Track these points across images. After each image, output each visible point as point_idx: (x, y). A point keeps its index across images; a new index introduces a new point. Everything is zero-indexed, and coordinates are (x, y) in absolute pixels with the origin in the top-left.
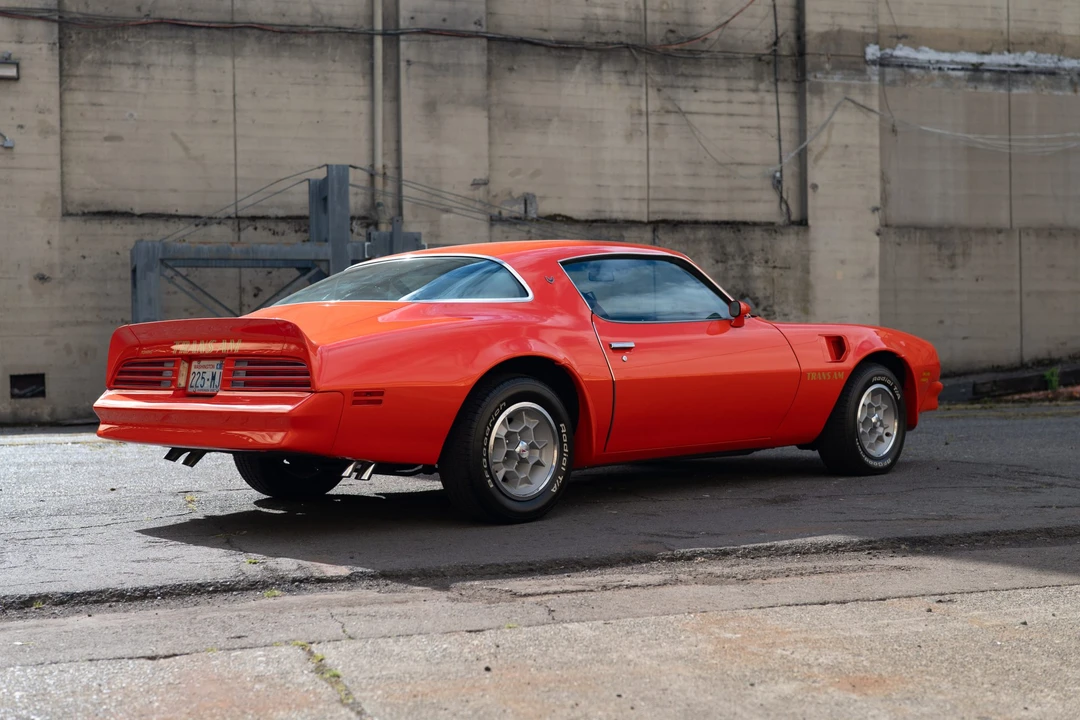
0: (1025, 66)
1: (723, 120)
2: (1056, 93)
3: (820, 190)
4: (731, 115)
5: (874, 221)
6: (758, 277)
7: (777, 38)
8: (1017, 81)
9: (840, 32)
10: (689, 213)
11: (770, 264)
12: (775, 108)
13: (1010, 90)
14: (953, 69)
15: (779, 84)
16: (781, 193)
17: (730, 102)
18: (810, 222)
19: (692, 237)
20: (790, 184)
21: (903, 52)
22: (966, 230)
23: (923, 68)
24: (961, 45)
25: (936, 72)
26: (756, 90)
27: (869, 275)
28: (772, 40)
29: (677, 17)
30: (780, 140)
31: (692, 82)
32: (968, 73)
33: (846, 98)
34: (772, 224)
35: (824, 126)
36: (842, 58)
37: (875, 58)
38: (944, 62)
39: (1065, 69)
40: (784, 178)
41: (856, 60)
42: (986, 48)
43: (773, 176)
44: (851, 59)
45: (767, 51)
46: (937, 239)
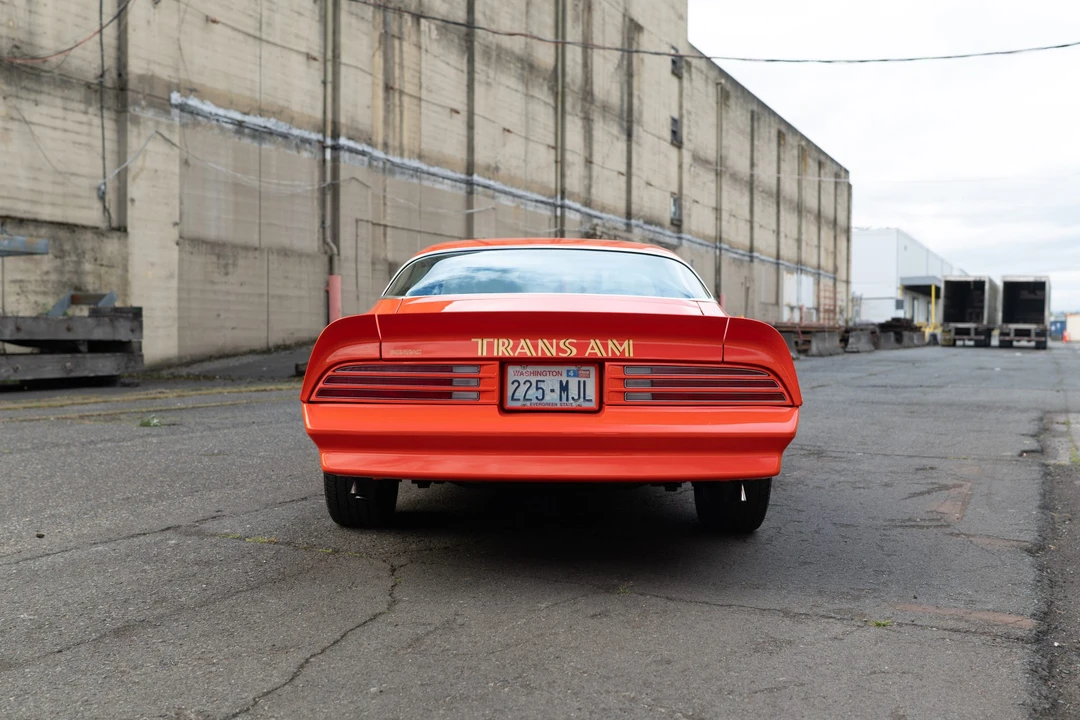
0: (270, 128)
1: (58, 134)
2: (288, 151)
3: (137, 203)
4: (65, 130)
5: (174, 233)
6: (89, 273)
7: (103, 71)
8: (265, 139)
9: (153, 77)
10: (29, 212)
11: (98, 262)
12: (100, 131)
13: (260, 145)
14: (226, 122)
15: (105, 111)
16: (104, 203)
17: (64, 119)
18: (129, 230)
19: (35, 233)
20: (111, 197)
21: (193, 102)
22: (235, 246)
23: (206, 117)
24: (230, 104)
25: (214, 122)
26: (86, 113)
27: (171, 276)
28: (99, 72)
29: (21, 35)
30: (104, 158)
31: (33, 96)
32: (235, 127)
33: (157, 132)
34: (97, 228)
35: (140, 152)
36: (155, 100)
37: (177, 103)
38: (220, 116)
39: (293, 135)
40: (107, 191)
41: (164, 102)
42: (246, 110)
43: (99, 189)
44: (160, 101)
45: (95, 81)
46: (217, 252)
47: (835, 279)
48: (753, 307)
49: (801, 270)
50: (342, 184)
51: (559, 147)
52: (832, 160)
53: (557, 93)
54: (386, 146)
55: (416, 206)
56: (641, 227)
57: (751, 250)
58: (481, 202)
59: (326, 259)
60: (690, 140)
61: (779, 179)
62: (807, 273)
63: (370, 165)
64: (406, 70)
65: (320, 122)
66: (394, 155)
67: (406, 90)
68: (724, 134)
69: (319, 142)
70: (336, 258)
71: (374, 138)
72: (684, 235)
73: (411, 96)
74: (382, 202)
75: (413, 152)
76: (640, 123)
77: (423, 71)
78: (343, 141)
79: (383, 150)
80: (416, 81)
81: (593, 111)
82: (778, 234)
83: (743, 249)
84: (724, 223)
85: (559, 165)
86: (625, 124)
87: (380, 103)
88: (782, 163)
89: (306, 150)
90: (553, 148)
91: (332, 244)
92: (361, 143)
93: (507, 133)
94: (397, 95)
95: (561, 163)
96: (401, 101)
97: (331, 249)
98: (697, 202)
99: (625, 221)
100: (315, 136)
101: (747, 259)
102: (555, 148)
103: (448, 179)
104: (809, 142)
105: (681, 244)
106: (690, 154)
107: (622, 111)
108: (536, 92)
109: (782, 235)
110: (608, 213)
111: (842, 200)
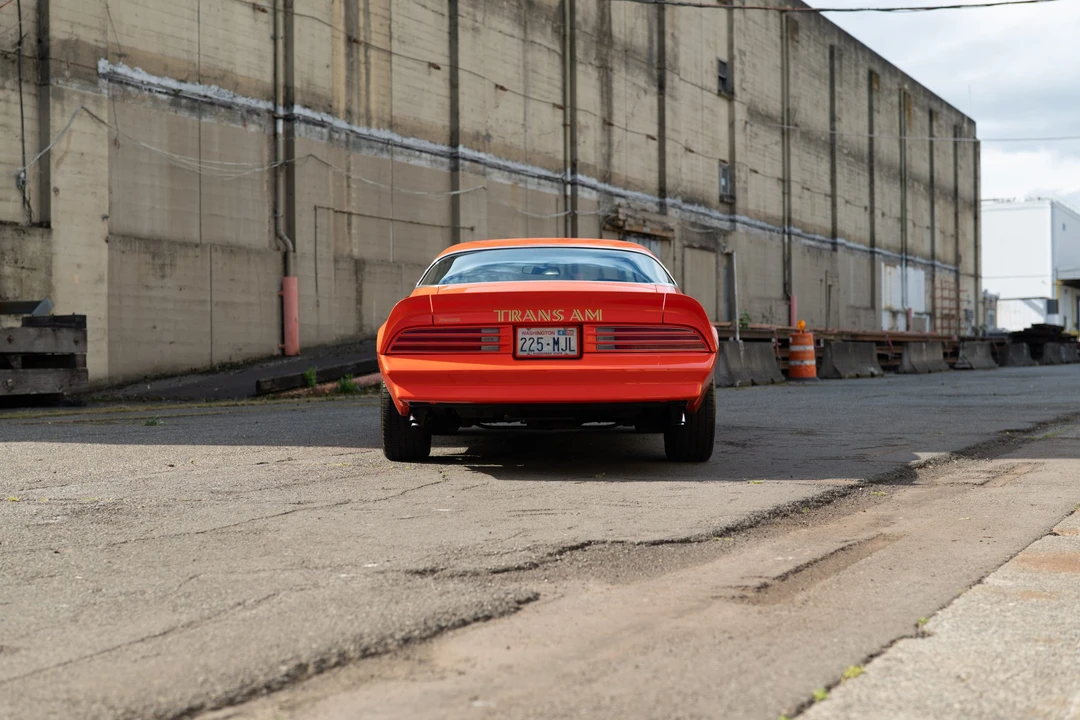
0: (210, 98)
2: (232, 125)
3: (61, 194)
5: (103, 228)
6: (9, 277)
7: (21, 38)
8: (204, 110)
9: (77, 41)
11: (19, 265)
12: (19, 107)
13: (200, 118)
14: (160, 92)
15: (24, 84)
16: (24, 193)
18: (53, 225)
20: (32, 187)
21: (123, 70)
22: (172, 243)
23: (137, 87)
24: (164, 70)
25: (147, 93)
26: (5, 88)
27: (100, 281)
28: (16, 39)
30: (23, 141)
32: (171, 97)
33: (82, 108)
34: (16, 224)
35: (64, 132)
36: (79, 68)
37: (105, 72)
38: (153, 85)
39: (238, 105)
40: (27, 179)
41: (92, 71)
42: (183, 77)
43: (18, 177)
44: (87, 70)
45: (13, 50)
46: (152, 249)
47: (957, 273)
48: (837, 313)
49: (907, 260)
50: (296, 163)
51: (568, 106)
52: (950, 107)
53: (564, 36)
54: (349, 112)
55: (388, 188)
56: (680, 208)
57: (834, 235)
58: (468, 180)
59: (279, 256)
60: (744, 89)
61: (871, 140)
62: (915, 264)
63: (331, 138)
64: (372, 16)
65: (270, 87)
66: (359, 125)
67: (373, 43)
68: (792, 80)
69: (269, 111)
70: (291, 255)
71: (335, 105)
72: (738, 217)
73: (379, 49)
74: (345, 184)
75: (383, 121)
76: (675, 70)
77: (394, 17)
78: (298, 110)
79: (346, 119)
80: (385, 30)
81: (613, 57)
82: (872, 212)
83: (821, 234)
84: (794, 199)
85: (568, 129)
86: (655, 73)
87: (341, 60)
88: (875, 114)
89: (253, 122)
90: (560, 107)
91: (286, 238)
92: (319, 112)
93: (500, 91)
94: (362, 50)
95: (571, 127)
96: (366, 57)
97: (286, 244)
98: (756, 172)
99: (657, 199)
100: (264, 105)
101: (829, 246)
102: (563, 108)
103: (426, 152)
104: (914, 83)
105: (734, 229)
106: (745, 107)
107: (650, 55)
108: (537, 37)
109: (878, 213)
110: (635, 191)
111: (966, 163)
